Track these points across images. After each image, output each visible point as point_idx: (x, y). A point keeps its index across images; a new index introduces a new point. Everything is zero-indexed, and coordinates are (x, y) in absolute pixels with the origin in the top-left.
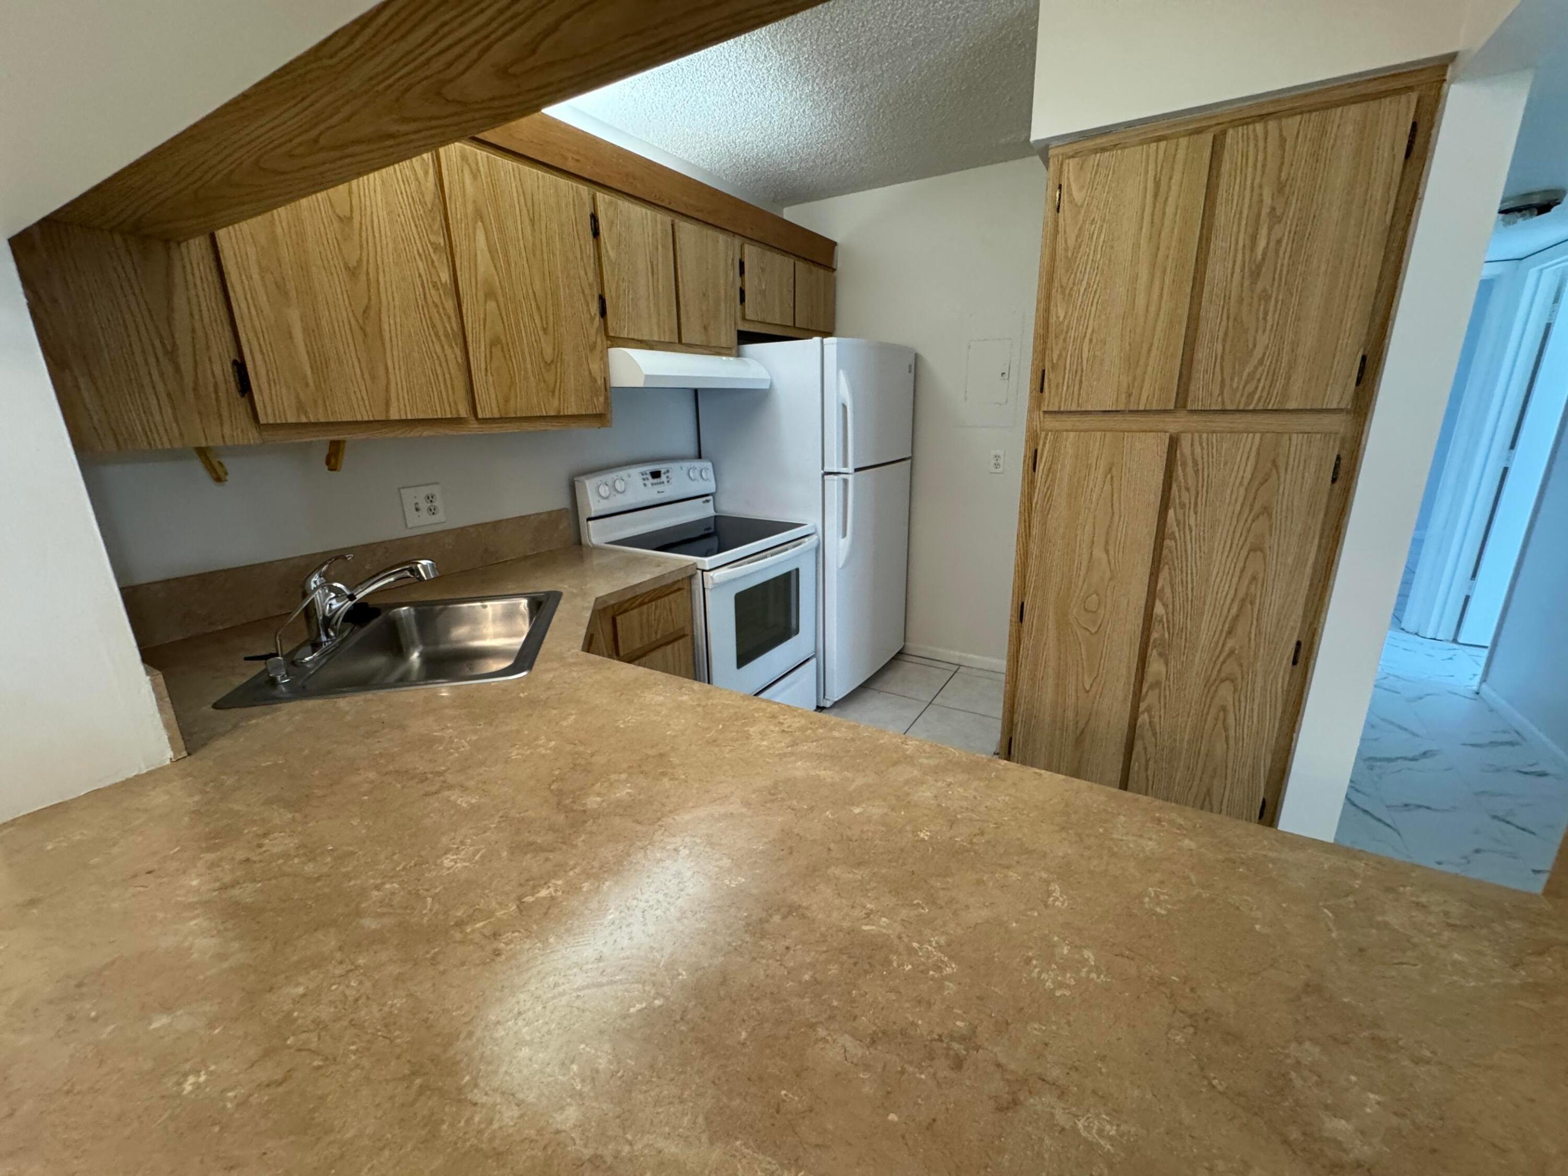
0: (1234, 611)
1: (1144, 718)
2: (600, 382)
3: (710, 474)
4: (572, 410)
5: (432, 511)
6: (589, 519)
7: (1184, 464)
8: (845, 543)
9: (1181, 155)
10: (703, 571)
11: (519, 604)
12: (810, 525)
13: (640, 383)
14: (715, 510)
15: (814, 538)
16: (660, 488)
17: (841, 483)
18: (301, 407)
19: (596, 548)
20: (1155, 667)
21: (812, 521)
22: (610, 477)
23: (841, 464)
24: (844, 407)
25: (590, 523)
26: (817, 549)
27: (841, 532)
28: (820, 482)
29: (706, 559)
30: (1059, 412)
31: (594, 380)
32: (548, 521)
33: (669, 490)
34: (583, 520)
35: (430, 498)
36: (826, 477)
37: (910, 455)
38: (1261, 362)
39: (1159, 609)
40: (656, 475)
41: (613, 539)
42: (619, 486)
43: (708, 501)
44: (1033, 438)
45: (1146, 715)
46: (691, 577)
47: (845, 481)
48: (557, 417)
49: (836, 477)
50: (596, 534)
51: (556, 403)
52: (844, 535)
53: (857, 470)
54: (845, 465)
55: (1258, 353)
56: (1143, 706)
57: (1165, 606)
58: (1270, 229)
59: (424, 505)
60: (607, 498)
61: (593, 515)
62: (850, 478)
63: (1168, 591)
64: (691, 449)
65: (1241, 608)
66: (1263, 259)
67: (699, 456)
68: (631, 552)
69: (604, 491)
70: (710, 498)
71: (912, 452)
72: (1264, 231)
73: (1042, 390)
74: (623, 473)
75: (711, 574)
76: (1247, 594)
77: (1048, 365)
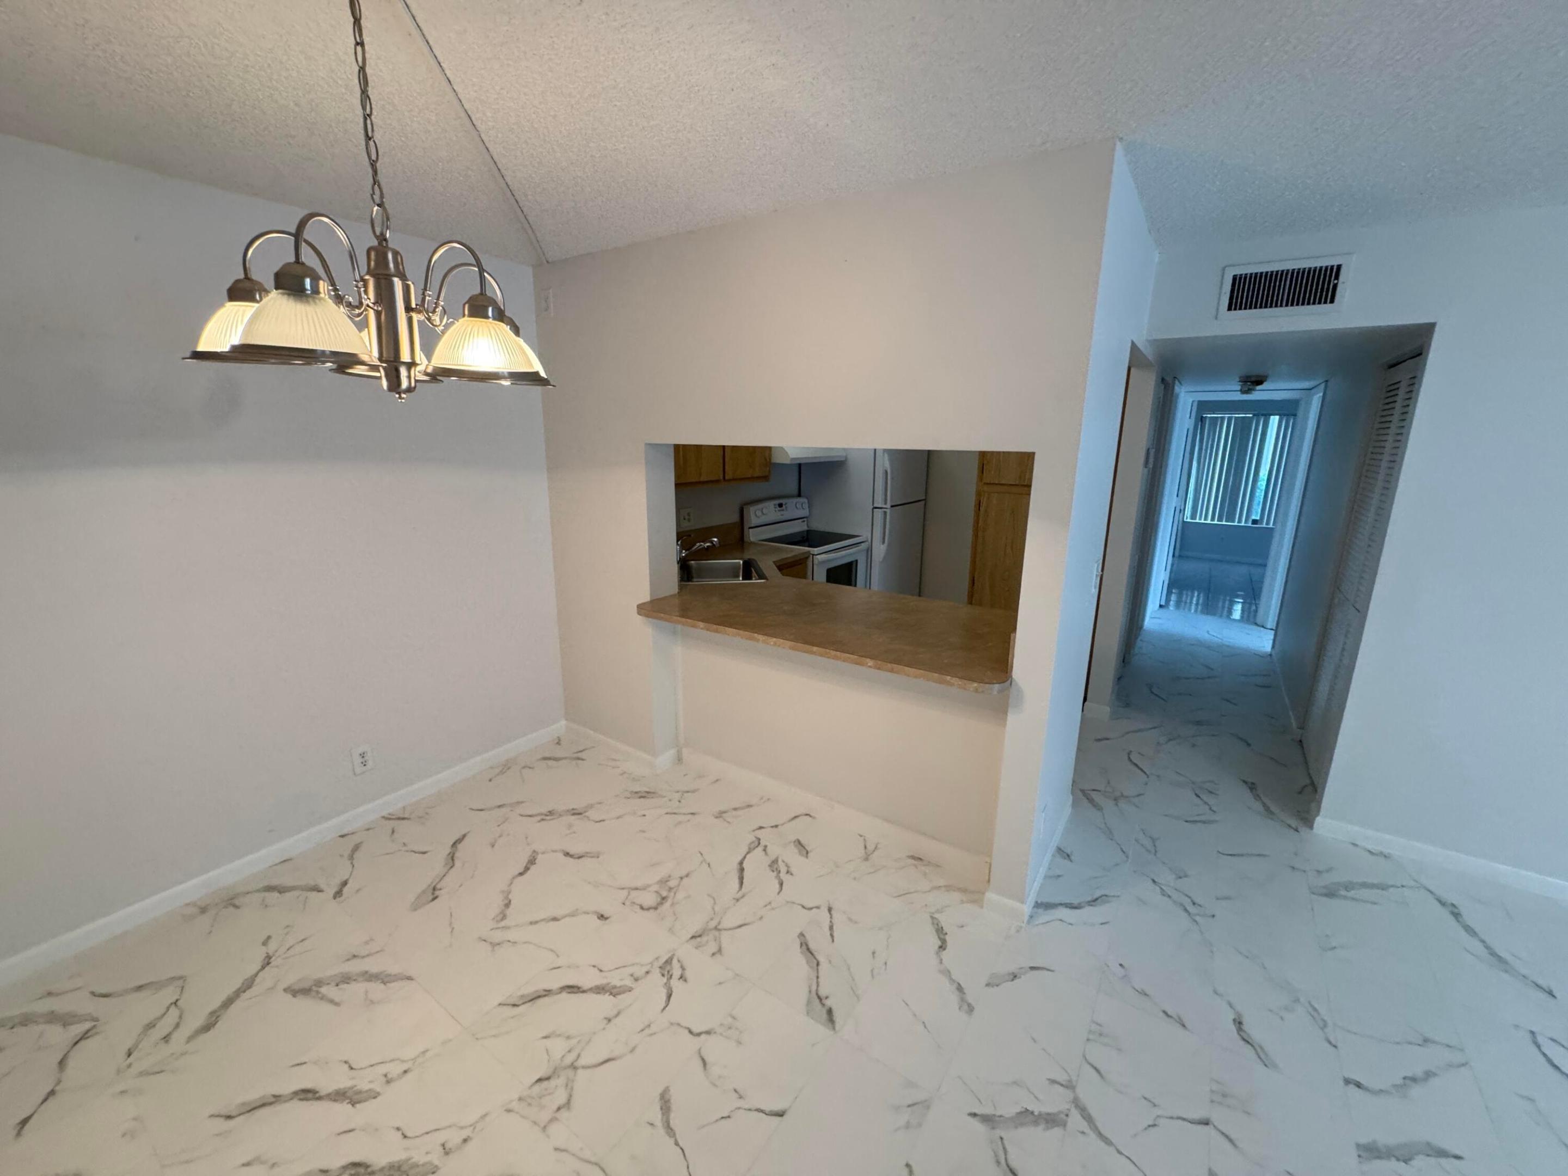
3: (806, 506)
8: (883, 548)
10: (813, 555)
12: (865, 536)
14: (808, 526)
15: (867, 543)
16: (782, 513)
17: (883, 513)
19: (752, 543)
21: (866, 535)
22: (760, 506)
23: (883, 503)
24: (886, 472)
25: (751, 530)
26: (867, 550)
27: (882, 540)
28: (871, 512)
29: (816, 549)
30: (990, 484)
31: (766, 460)
33: (787, 515)
35: (689, 514)
36: (875, 510)
37: (924, 498)
41: (762, 539)
43: (804, 521)
44: (979, 494)
46: (807, 558)
47: (885, 513)
49: (880, 510)
50: (753, 536)
52: (883, 542)
53: (892, 506)
54: (886, 503)
60: (759, 517)
61: (753, 525)
62: (888, 511)
64: (796, 492)
67: (799, 495)
68: (772, 546)
69: (759, 513)
70: (805, 519)
71: (926, 496)
73: (983, 473)
75: (817, 556)
77: (985, 462)
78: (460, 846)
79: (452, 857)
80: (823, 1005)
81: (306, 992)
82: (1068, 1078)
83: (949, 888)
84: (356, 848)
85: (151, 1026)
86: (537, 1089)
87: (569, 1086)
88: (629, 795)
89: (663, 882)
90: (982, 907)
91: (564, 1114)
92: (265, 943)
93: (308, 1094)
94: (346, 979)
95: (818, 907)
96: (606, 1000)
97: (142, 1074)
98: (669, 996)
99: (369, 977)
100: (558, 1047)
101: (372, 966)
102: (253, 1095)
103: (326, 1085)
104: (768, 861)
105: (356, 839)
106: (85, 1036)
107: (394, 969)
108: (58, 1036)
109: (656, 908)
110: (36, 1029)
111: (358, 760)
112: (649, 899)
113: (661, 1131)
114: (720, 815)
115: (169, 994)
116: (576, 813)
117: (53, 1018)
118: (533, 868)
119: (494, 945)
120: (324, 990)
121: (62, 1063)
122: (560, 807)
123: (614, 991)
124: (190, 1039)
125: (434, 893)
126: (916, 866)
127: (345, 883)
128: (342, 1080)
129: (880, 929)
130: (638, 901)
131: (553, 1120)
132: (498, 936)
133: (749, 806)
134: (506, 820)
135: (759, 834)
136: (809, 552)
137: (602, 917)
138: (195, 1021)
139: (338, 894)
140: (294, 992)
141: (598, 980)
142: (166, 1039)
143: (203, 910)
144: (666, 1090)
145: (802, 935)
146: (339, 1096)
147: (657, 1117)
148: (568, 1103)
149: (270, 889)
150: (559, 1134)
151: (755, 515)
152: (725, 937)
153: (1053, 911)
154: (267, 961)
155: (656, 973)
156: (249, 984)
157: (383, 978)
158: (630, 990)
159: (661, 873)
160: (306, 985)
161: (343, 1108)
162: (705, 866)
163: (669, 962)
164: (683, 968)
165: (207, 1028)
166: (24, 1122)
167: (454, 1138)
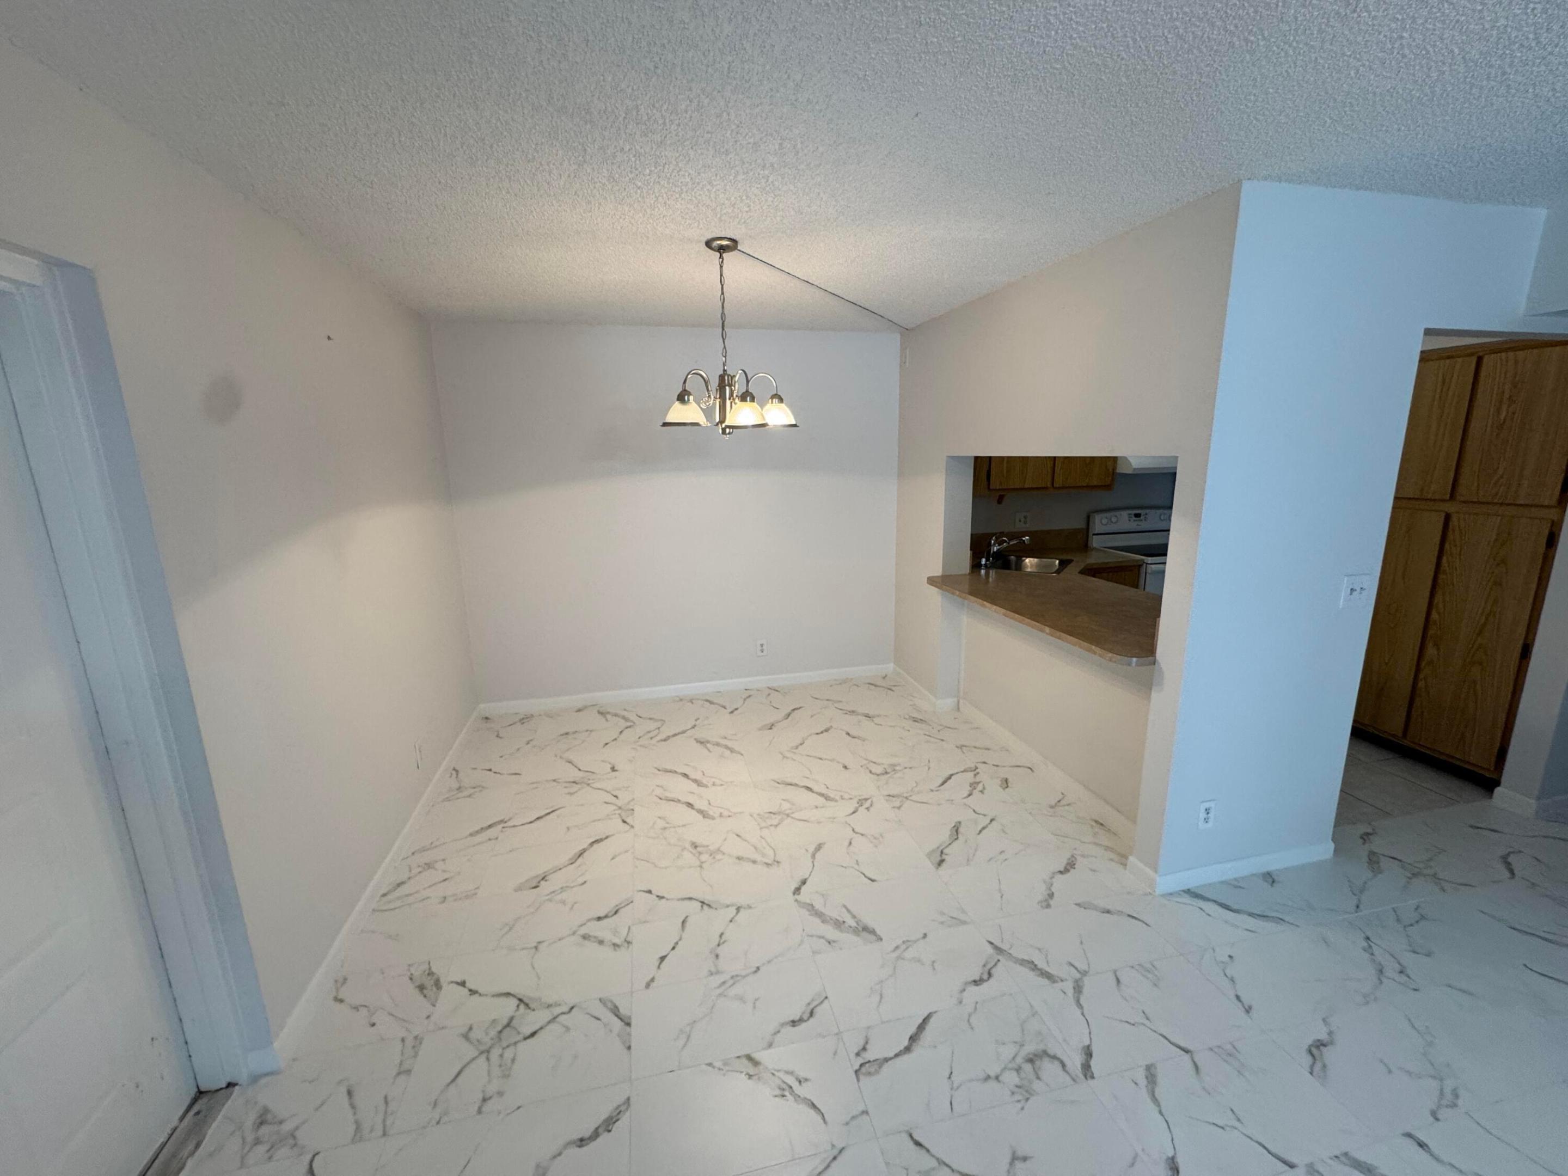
0: (1483, 621)
1: (1421, 684)
2: (1111, 470)
4: (1095, 483)
5: (1025, 523)
6: (1094, 534)
7: (1454, 531)
9: (1458, 366)
11: (1055, 562)
13: (1130, 472)
18: (1001, 484)
20: (1431, 651)
29: (1150, 558)
32: (1075, 532)
34: (1090, 534)
35: (1025, 517)
38: (1502, 477)
39: (1435, 616)
40: (1137, 515)
42: (1114, 520)
45: (1423, 682)
46: (1140, 566)
48: (1087, 487)
50: (1096, 542)
51: (1087, 481)
55: (1500, 472)
56: (1421, 676)
57: (1439, 613)
58: (1509, 406)
59: (1023, 520)
63: (1441, 606)
65: (1487, 619)
66: (1504, 422)
69: (1104, 521)
72: (1504, 408)
74: (1117, 513)
76: (1491, 611)
78: (796, 711)
79: (789, 715)
80: (941, 856)
81: (702, 743)
82: (1087, 969)
83: (1107, 848)
84: (749, 696)
85: (649, 732)
86: (767, 815)
87: (781, 821)
88: (907, 717)
89: (893, 766)
90: (1125, 869)
91: (772, 828)
92: (696, 720)
93: (685, 775)
94: (718, 744)
95: (985, 815)
96: (822, 800)
97: (641, 746)
98: (854, 813)
99: (727, 747)
100: (786, 806)
101: (729, 744)
102: (668, 767)
103: (693, 776)
104: (972, 780)
105: (751, 693)
106: (630, 727)
107: (737, 749)
108: (623, 724)
109: (878, 775)
110: (617, 718)
111: (759, 648)
112: (879, 770)
113: (809, 855)
114: (961, 747)
115: (658, 724)
116: (867, 716)
117: (624, 718)
118: (825, 734)
119: (784, 757)
120: (708, 745)
121: (621, 732)
122: (860, 710)
123: (827, 798)
124: (658, 741)
125: (771, 727)
126: (1092, 826)
127: (736, 709)
128: (698, 776)
129: (1022, 844)
130: (871, 768)
131: (767, 827)
132: (788, 755)
133: (988, 749)
134: (826, 708)
135: (981, 766)
136: (1143, 561)
137: (845, 767)
138: (663, 736)
139: (732, 712)
140: (698, 741)
141: (824, 791)
142: (651, 738)
143: (681, 700)
144: (824, 844)
145: (960, 823)
146: (695, 781)
147: (812, 849)
148: (776, 826)
149: (707, 701)
150: (765, 832)
151: (1100, 523)
152: (907, 804)
153: (1196, 900)
154: (694, 727)
155: (855, 801)
156: (684, 732)
157: (732, 750)
158: (836, 801)
159: (894, 761)
160: (702, 740)
161: (694, 785)
162: (927, 768)
163: (866, 800)
164: (871, 805)
165: (665, 740)
166: (607, 744)
167: (726, 813)
